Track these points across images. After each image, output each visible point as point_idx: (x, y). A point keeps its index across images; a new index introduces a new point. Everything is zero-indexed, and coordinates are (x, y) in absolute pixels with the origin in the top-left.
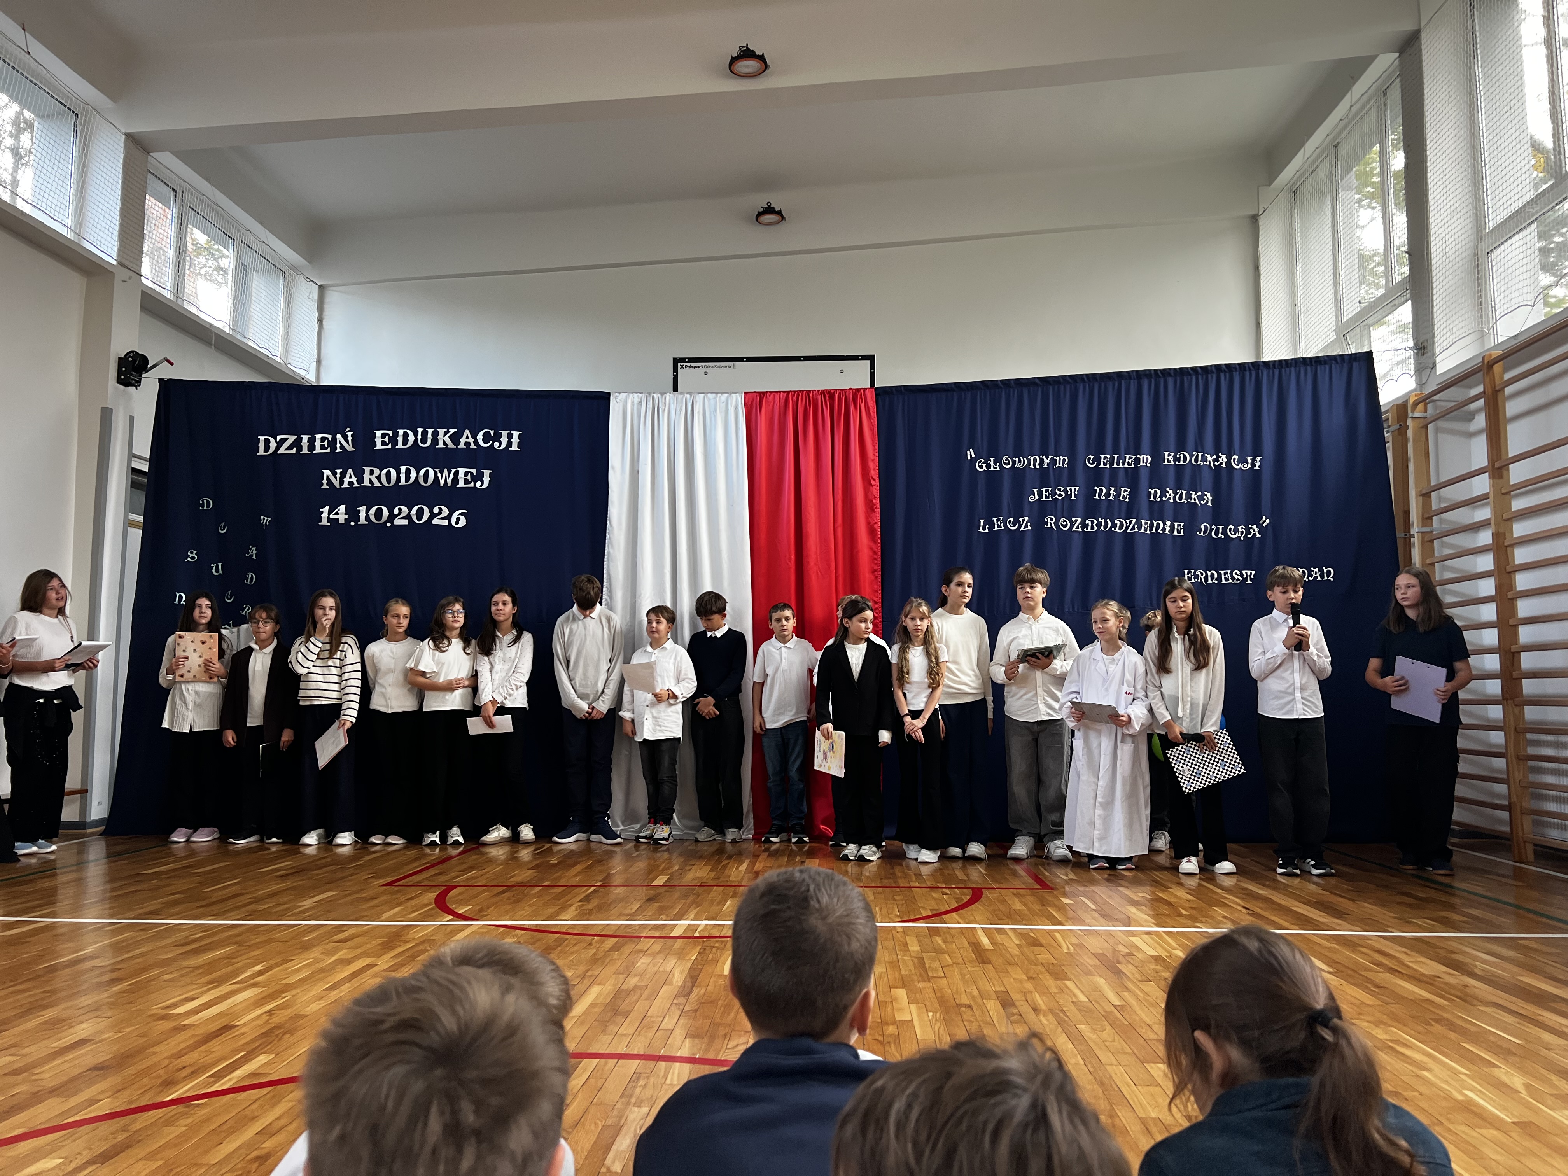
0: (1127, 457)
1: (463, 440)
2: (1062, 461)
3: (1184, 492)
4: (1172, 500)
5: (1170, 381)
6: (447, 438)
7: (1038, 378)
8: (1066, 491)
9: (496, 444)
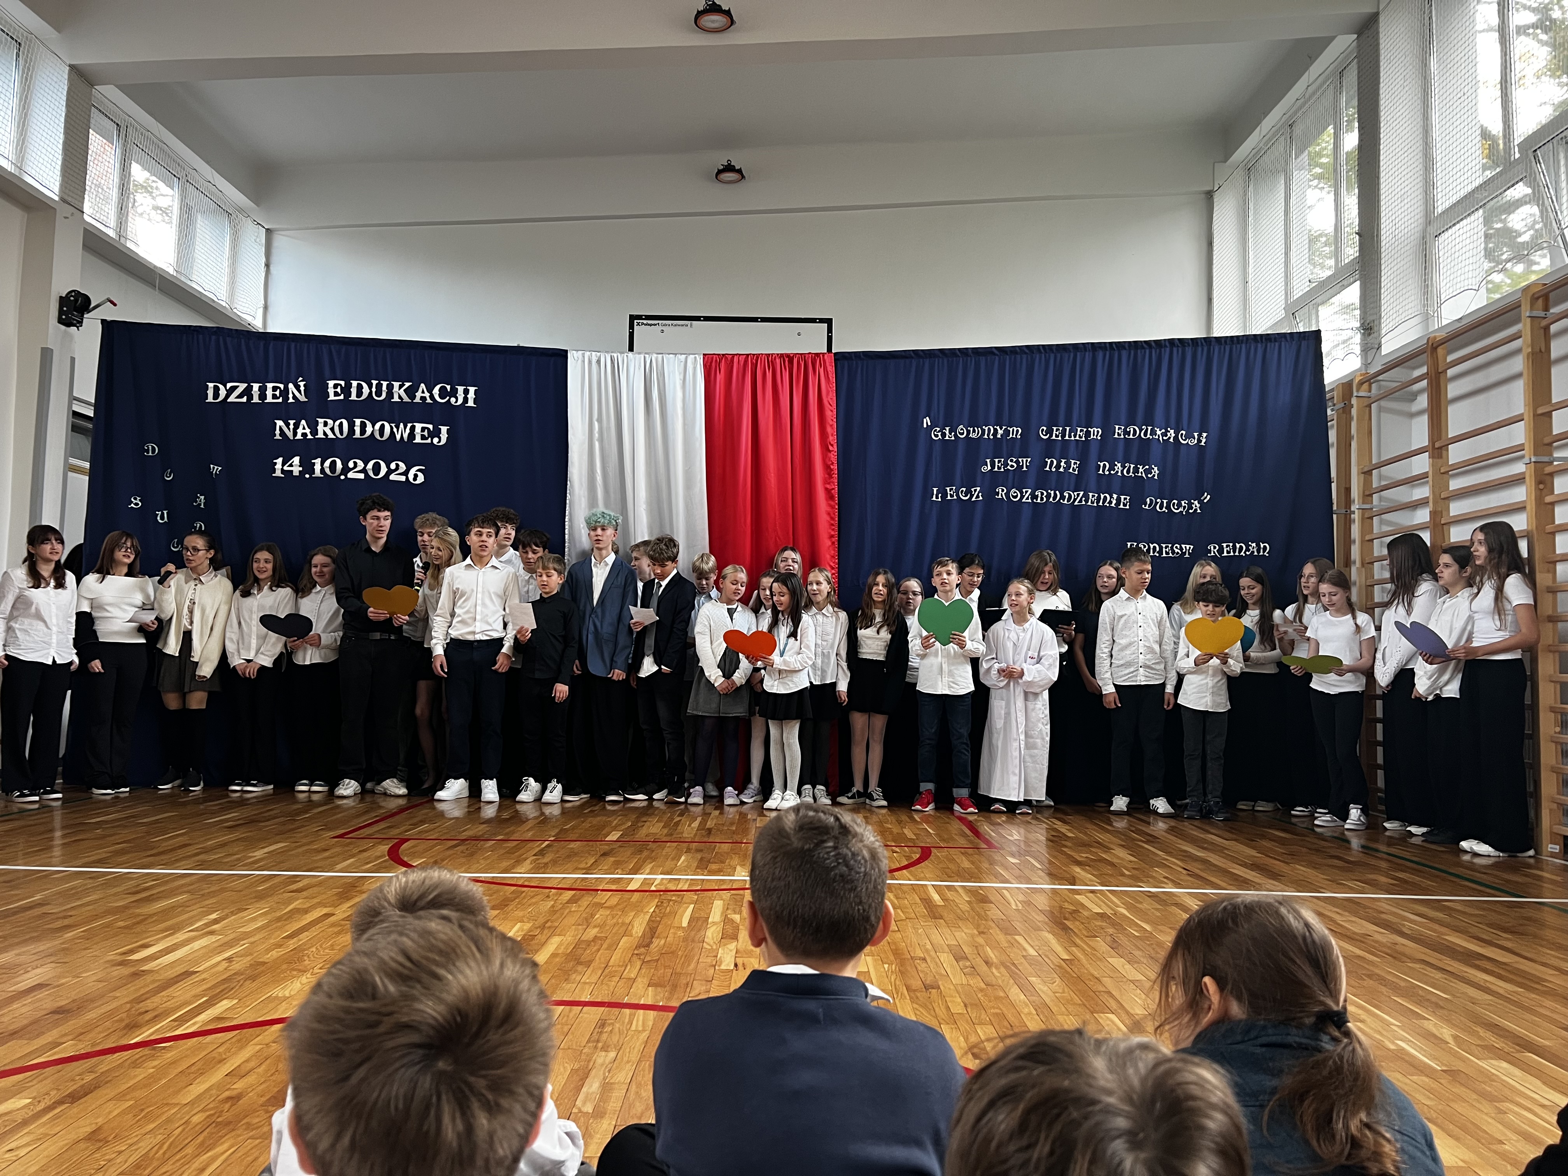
0: (1079, 429)
1: (419, 394)
2: (1015, 432)
3: (1132, 466)
4: (1119, 474)
5: (1124, 353)
6: (402, 392)
7: (996, 348)
8: (1017, 462)
9: (453, 400)
